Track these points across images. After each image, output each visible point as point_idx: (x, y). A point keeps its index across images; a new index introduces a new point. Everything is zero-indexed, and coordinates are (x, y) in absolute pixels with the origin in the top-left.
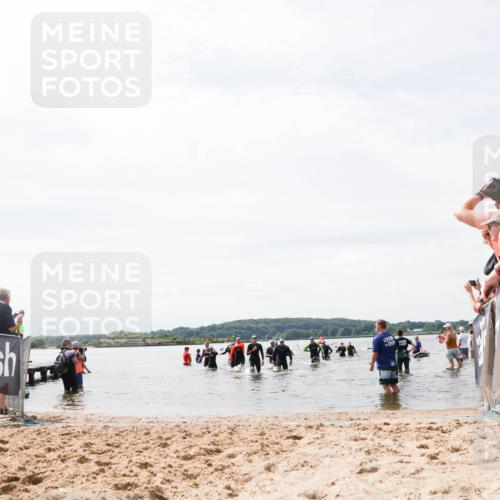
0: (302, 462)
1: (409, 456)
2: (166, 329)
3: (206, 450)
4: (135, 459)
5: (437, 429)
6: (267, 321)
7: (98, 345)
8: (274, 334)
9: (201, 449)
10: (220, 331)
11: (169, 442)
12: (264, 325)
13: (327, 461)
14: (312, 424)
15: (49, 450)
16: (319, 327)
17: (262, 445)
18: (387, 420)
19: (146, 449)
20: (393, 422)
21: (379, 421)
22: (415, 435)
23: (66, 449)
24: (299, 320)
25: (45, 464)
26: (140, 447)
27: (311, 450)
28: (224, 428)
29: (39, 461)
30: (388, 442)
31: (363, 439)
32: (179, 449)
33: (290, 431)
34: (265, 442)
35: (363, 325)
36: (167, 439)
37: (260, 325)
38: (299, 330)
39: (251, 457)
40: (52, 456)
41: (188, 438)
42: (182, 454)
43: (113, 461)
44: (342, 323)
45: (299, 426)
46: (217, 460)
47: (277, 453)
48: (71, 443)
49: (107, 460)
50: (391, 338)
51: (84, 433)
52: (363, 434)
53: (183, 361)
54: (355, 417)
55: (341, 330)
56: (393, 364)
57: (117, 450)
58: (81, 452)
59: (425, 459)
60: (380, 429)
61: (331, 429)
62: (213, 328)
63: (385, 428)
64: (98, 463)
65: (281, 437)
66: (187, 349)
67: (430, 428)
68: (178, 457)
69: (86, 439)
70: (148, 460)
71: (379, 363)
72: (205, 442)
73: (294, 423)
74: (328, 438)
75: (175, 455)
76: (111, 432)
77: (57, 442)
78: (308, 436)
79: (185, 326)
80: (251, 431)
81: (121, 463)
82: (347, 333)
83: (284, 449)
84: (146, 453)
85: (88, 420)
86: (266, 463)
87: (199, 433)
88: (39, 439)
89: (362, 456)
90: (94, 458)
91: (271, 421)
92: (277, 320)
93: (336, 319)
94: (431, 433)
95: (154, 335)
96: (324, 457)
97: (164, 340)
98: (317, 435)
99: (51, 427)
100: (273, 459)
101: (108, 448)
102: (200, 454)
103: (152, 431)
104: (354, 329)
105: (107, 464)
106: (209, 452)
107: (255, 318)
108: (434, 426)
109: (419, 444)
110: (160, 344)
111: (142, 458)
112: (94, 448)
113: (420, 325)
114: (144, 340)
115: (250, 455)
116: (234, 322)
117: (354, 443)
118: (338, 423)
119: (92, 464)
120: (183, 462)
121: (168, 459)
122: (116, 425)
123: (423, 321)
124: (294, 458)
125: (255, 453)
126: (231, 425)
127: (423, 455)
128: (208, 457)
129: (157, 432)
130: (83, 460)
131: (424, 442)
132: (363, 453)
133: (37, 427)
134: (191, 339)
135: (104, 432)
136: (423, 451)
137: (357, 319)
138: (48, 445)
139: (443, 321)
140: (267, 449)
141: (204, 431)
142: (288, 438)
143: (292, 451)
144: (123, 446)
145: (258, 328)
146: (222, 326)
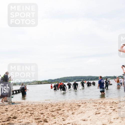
0: (81, 112)
1: (108, 110)
2: (46, 80)
3: (57, 109)
4: (39, 112)
5: (115, 103)
6: (71, 77)
7: (30, 84)
8: (73, 80)
9: (56, 109)
10: (60, 80)
11: (48, 108)
12: (71, 78)
13: (87, 111)
14: (83, 102)
15: (18, 110)
16: (84, 78)
17: (71, 108)
18: (102, 101)
19: (42, 109)
20: (103, 101)
21: (100, 101)
22: (109, 104)
23: (22, 110)
24: (79, 77)
25: (17, 114)
26: (41, 109)
27: (83, 109)
28: (61, 104)
29: (16, 113)
30: (103, 106)
31: (96, 106)
32: (50, 109)
33: (78, 104)
34: (72, 107)
35: (95, 78)
36: (47, 107)
37: (69, 78)
38: (79, 79)
39: (68, 111)
40: (19, 112)
41: (52, 107)
42: (51, 110)
43: (34, 113)
44: (90, 77)
45: (80, 103)
46: (60, 112)
47: (75, 110)
48: (23, 109)
49: (33, 112)
50: (103, 80)
51: (27, 106)
52: (96, 105)
53: (51, 88)
54: (94, 100)
55: (90, 79)
56: (103, 87)
57: (35, 110)
58: (26, 111)
59: (112, 110)
60: (100, 103)
61: (88, 104)
62: (58, 79)
63: (102, 103)
64: (30, 113)
65: (76, 106)
66: (51, 85)
67: (113, 103)
68: (50, 111)
69: (27, 107)
70: (43, 112)
71: (100, 87)
72: (57, 107)
73: (79, 102)
74: (87, 106)
75: (49, 111)
76: (33, 106)
77: (20, 108)
78: (82, 105)
79: (51, 79)
80: (68, 104)
81: (36, 113)
82: (91, 80)
83: (77, 109)
84: (42, 111)
85: (27, 103)
86: (72, 112)
87: (55, 105)
88: (15, 108)
89: (96, 110)
90: (29, 112)
91: (73, 102)
92: (74, 77)
93: (89, 76)
94: (113, 104)
95: (43, 81)
96: (86, 111)
97: (46, 83)
98: (84, 105)
99: (18, 105)
100: (74, 111)
101: (33, 109)
102: (56, 111)
103: (44, 105)
104: (93, 79)
105: (33, 113)
106: (58, 110)
107: (68, 77)
108: (114, 102)
109: (110, 107)
110: (45, 84)
111: (41, 112)
112: (29, 110)
113: (110, 77)
114: (41, 83)
115: (68, 110)
116: (63, 78)
117: (94, 107)
118: (90, 102)
119: (29, 114)
120: (51, 112)
121: (48, 112)
122: (34, 104)
123: (110, 76)
124: (79, 111)
125: (69, 110)
126: (63, 103)
127: (111, 109)
128: (58, 111)
129: (45, 105)
130: (27, 113)
131: (112, 106)
132: (96, 109)
133: (15, 105)
134: (53, 82)
135: (32, 106)
136: (111, 108)
137: (94, 76)
138: (18, 109)
139: (116, 76)
140: (72, 109)
141: (56, 105)
142: (77, 106)
143: (78, 109)
144: (37, 109)
145: (69, 79)
146: (60, 79)
